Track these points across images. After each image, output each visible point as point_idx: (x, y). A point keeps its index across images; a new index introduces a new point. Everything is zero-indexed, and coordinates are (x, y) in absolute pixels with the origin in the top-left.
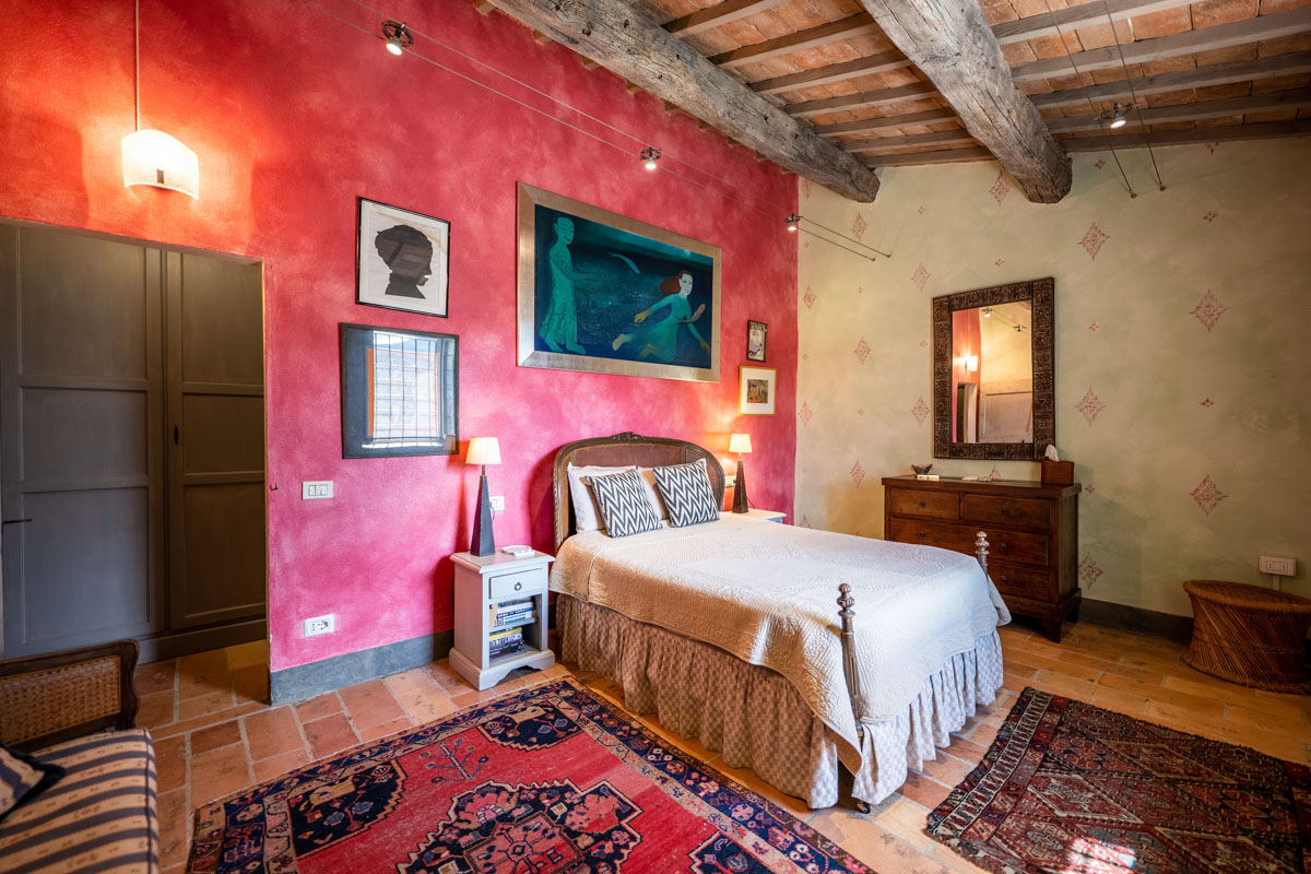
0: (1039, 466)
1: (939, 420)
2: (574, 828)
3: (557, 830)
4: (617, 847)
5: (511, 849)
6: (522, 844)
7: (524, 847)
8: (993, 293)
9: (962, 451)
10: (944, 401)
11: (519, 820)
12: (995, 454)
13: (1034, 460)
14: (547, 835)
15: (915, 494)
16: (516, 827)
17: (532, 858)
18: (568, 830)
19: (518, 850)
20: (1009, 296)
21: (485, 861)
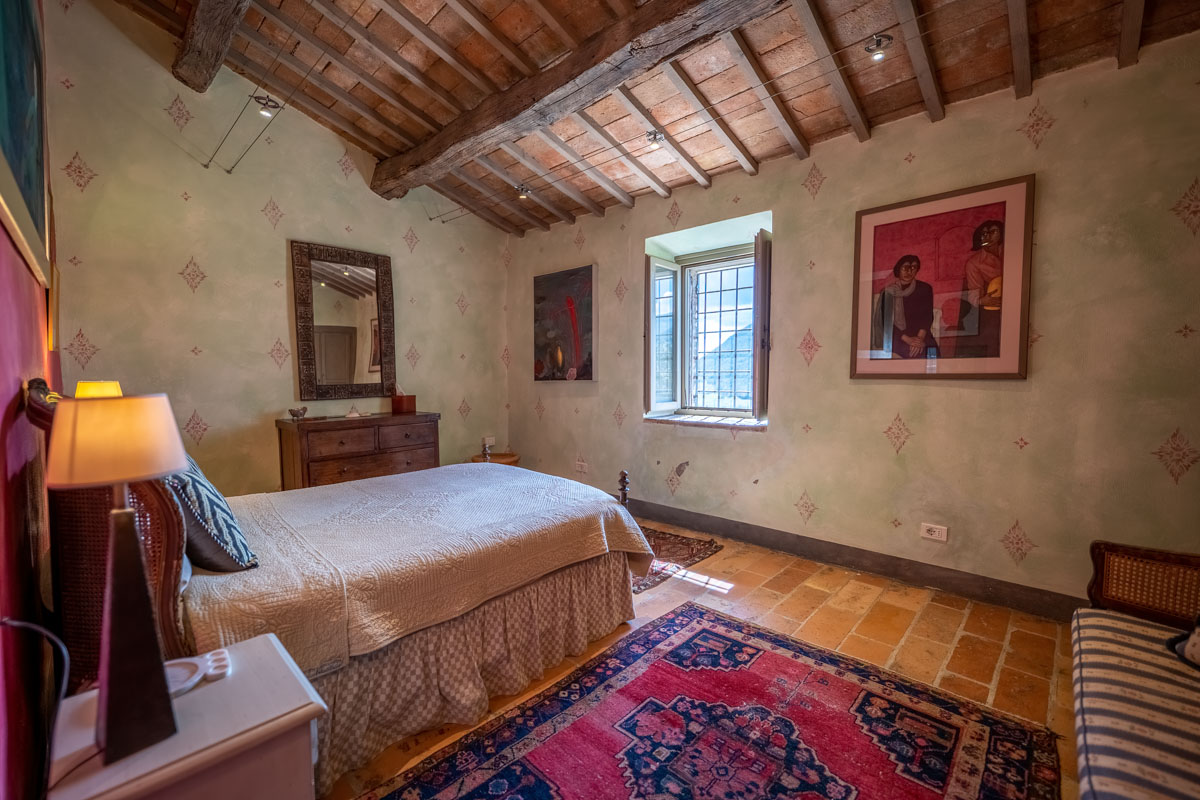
0: (389, 401)
1: (304, 364)
2: (682, 737)
3: (689, 749)
4: (694, 707)
5: (722, 779)
6: (715, 772)
7: (717, 768)
8: (349, 254)
9: (328, 393)
10: (309, 346)
11: (685, 783)
12: (356, 394)
13: (384, 396)
14: (697, 755)
15: (335, 435)
16: (695, 783)
17: (727, 759)
18: (686, 741)
19: (722, 772)
20: (362, 262)
21: (746, 795)
